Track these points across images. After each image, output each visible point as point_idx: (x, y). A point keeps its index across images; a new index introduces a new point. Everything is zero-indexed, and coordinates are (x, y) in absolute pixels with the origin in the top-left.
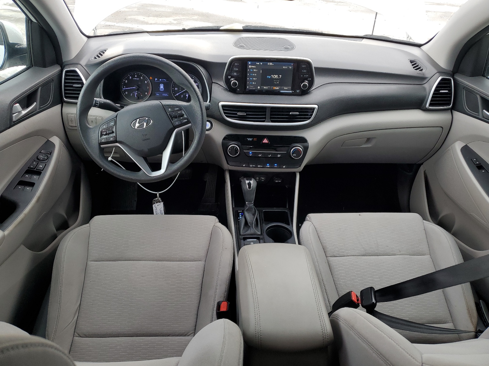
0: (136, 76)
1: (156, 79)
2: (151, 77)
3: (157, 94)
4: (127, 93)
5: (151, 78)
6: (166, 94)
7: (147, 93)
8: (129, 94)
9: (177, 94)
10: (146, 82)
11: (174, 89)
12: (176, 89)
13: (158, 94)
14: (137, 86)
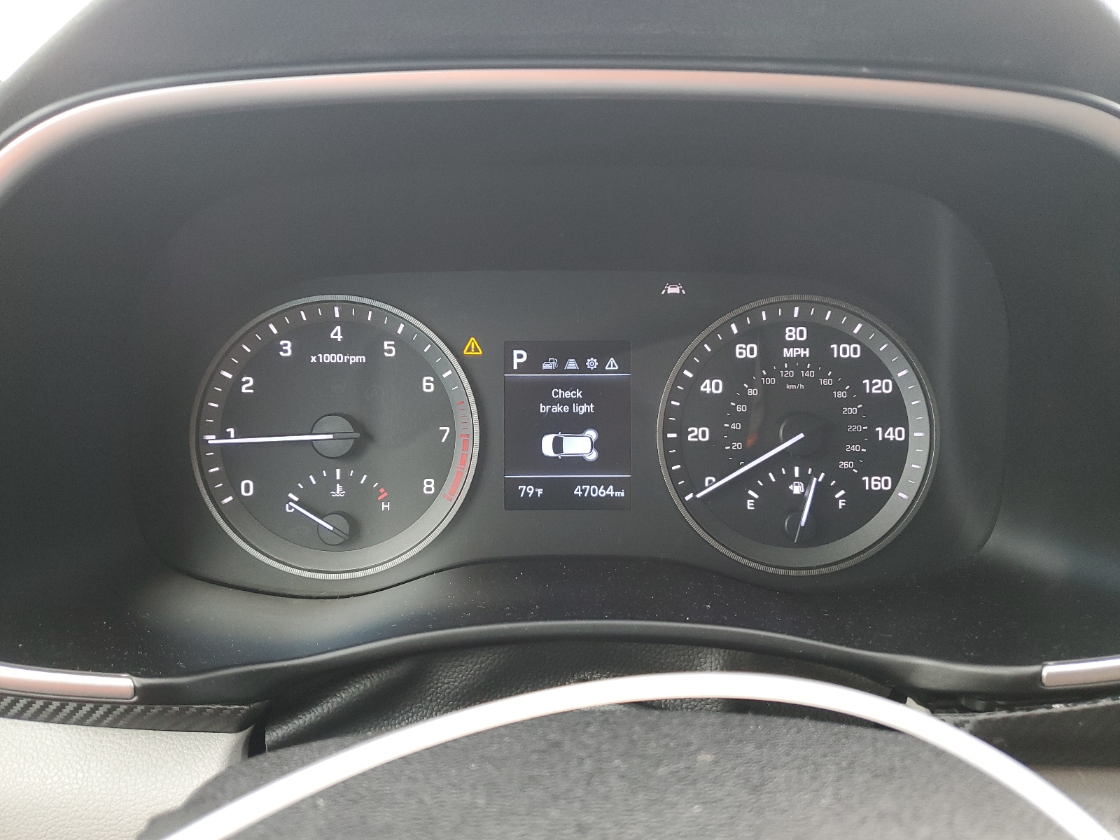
0: (337, 334)
1: (519, 357)
2: (473, 342)
3: (527, 482)
4: (247, 488)
5: (472, 347)
6: (605, 483)
7: (439, 487)
8: (270, 495)
9: (712, 485)
10: (428, 385)
11: (683, 434)
12: (699, 434)
13: (536, 483)
14: (342, 425)
